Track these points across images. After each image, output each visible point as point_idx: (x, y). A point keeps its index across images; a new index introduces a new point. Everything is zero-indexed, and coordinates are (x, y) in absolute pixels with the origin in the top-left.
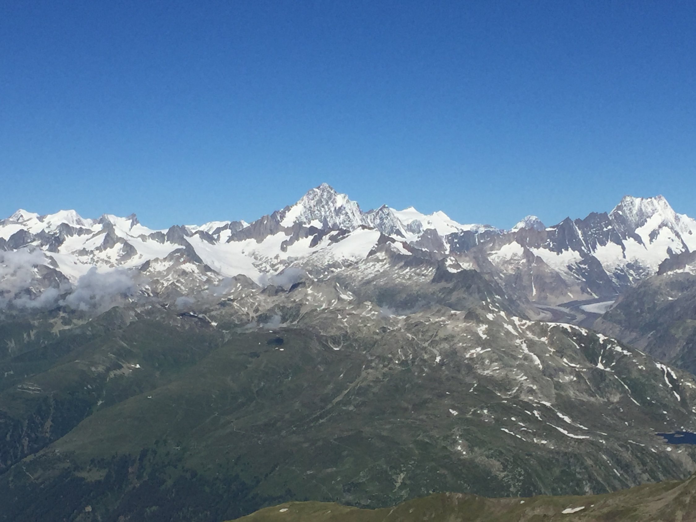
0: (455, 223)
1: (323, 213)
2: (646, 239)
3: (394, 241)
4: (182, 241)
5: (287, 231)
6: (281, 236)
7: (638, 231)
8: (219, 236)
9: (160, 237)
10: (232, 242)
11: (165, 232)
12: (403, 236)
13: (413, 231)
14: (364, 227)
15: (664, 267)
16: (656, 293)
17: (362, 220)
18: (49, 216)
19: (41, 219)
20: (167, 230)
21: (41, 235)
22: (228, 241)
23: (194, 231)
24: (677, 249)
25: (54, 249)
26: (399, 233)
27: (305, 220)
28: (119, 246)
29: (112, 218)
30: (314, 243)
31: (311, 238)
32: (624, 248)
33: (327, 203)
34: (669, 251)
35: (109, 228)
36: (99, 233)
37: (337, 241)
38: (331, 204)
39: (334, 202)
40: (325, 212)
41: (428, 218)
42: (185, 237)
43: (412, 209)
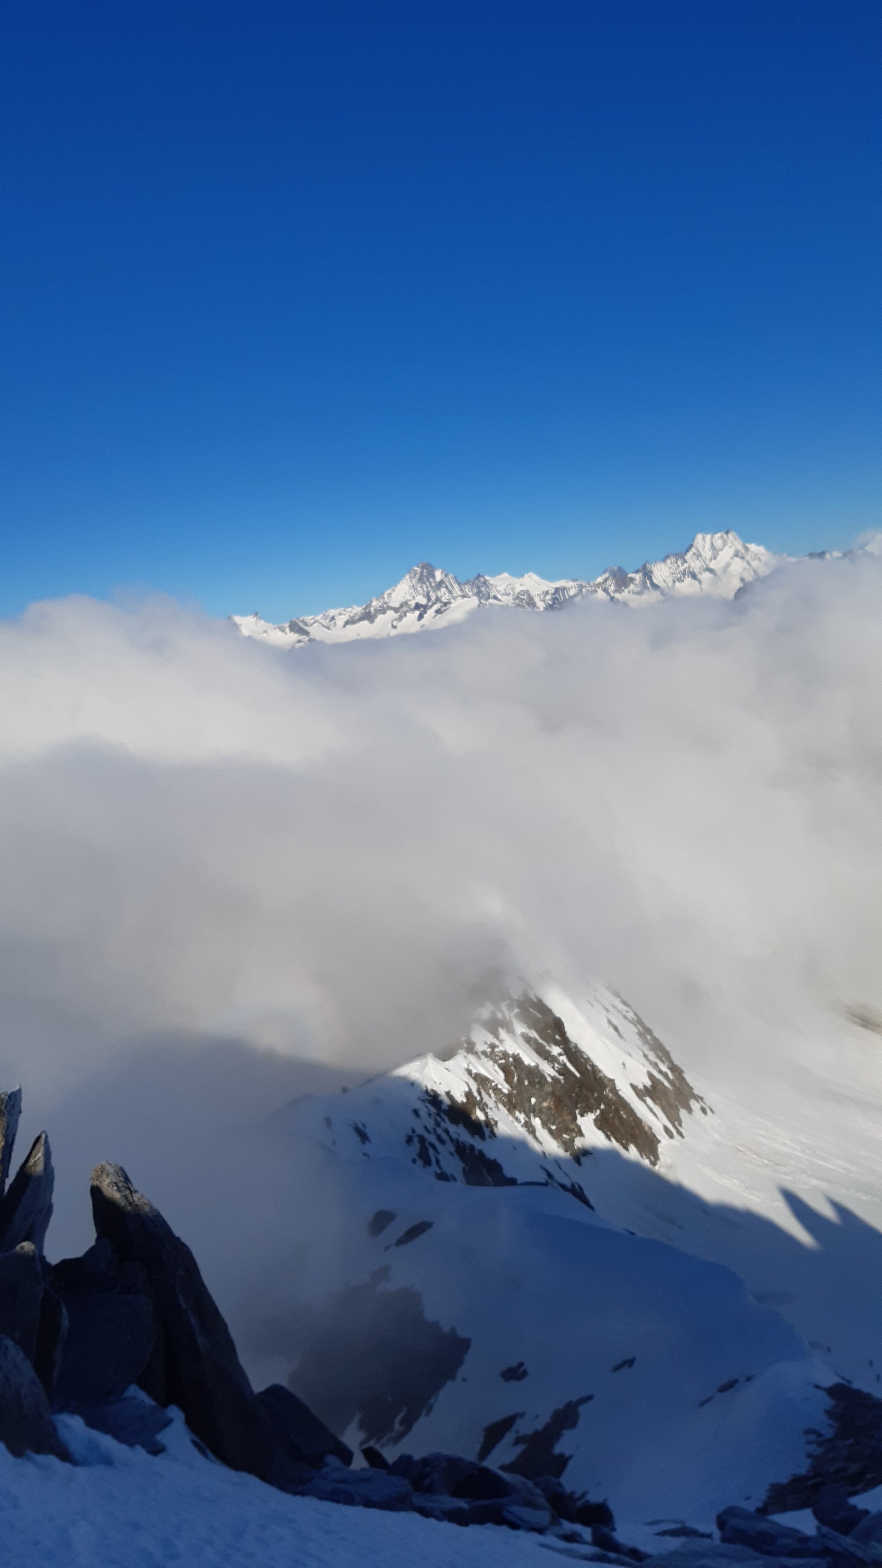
2: (720, 572)
4: (303, 632)
5: (396, 610)
6: (391, 614)
7: (712, 566)
13: (508, 594)
14: (463, 596)
17: (461, 590)
20: (288, 623)
22: (344, 626)
24: (749, 576)
26: (495, 598)
27: (410, 598)
30: (421, 617)
31: (417, 613)
33: (428, 580)
37: (441, 613)
39: (434, 577)
40: (427, 587)
41: (521, 580)
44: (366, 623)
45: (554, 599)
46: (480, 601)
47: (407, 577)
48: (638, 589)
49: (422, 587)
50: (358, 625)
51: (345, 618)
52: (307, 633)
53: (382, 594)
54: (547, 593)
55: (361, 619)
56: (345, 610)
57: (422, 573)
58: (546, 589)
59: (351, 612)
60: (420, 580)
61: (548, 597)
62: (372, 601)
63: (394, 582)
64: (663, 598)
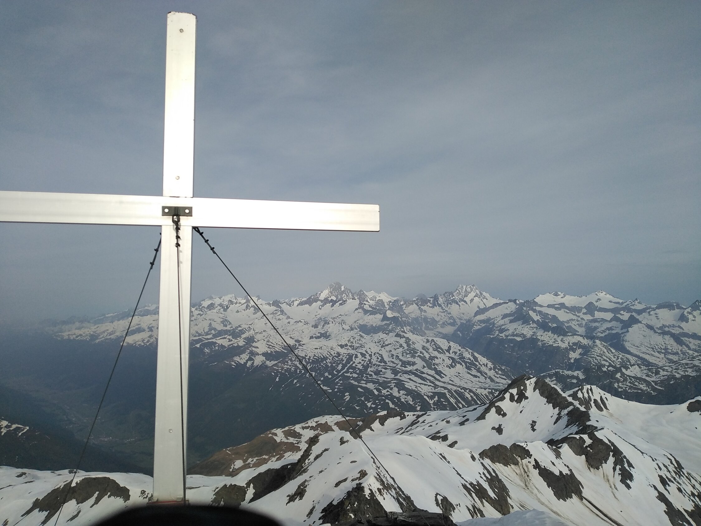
0: (390, 297)
2: (469, 302)
3: (365, 304)
4: (278, 306)
5: (322, 301)
6: (319, 303)
7: (465, 299)
8: (293, 304)
9: (269, 304)
10: (298, 306)
11: (271, 302)
13: (373, 300)
14: (353, 299)
15: (476, 314)
16: (474, 324)
17: (352, 296)
18: (223, 297)
19: (220, 298)
20: (272, 302)
21: (221, 305)
23: (283, 302)
24: (482, 306)
25: (225, 310)
26: (367, 301)
27: (329, 296)
28: (252, 309)
30: (332, 306)
31: (331, 304)
32: (460, 306)
33: (338, 290)
34: (478, 307)
35: (248, 301)
36: (244, 303)
37: (342, 305)
38: (340, 290)
41: (379, 295)
42: (279, 304)
44: (307, 305)
45: (393, 305)
46: (360, 302)
48: (431, 305)
49: (335, 292)
50: (304, 306)
51: (297, 302)
52: (280, 307)
54: (390, 302)
55: (305, 303)
57: (336, 286)
59: (301, 300)
60: (335, 289)
64: (442, 311)
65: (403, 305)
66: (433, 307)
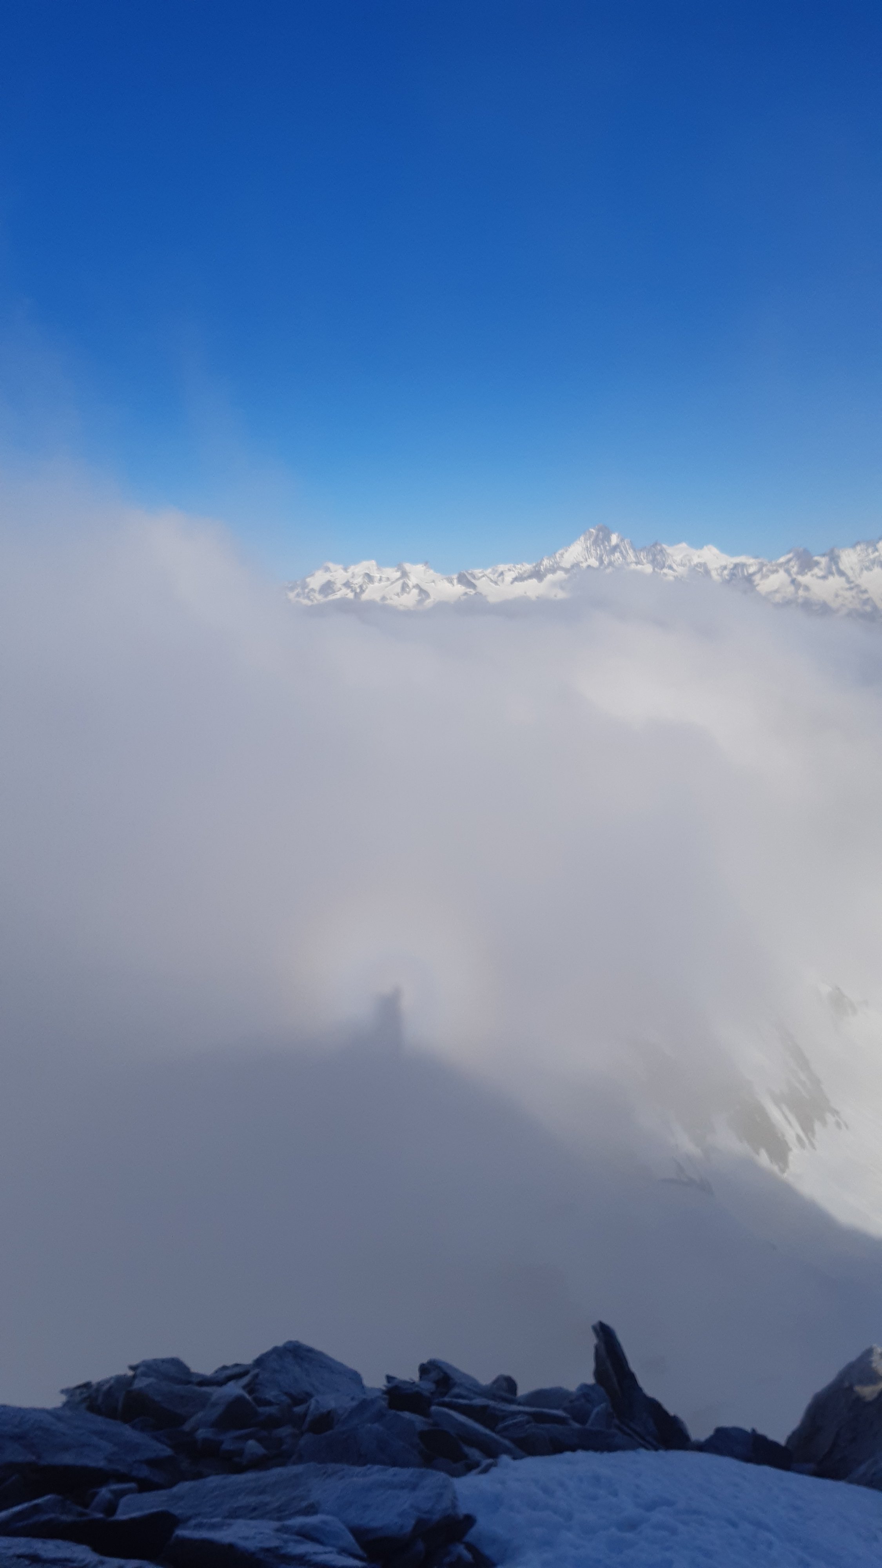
0: (725, 557)
1: (599, 552)
4: (469, 584)
5: (566, 571)
8: (503, 578)
10: (516, 583)
12: (674, 570)
13: (684, 565)
14: (637, 563)
17: (636, 556)
18: (352, 567)
19: (345, 569)
20: (457, 574)
21: (347, 585)
22: (512, 583)
23: (480, 575)
26: (670, 567)
27: (582, 560)
28: (415, 591)
29: (408, 566)
33: (603, 543)
35: (405, 574)
36: (398, 579)
38: (607, 544)
39: (609, 540)
40: (601, 550)
41: (699, 552)
43: (684, 545)
44: (534, 581)
45: (733, 575)
46: (654, 569)
47: (582, 538)
48: (821, 573)
49: (596, 550)
50: (526, 582)
51: (513, 574)
52: (474, 586)
53: (555, 553)
54: (725, 568)
55: (530, 577)
56: (515, 567)
57: (597, 536)
58: (724, 563)
59: (521, 569)
60: (595, 543)
61: (726, 572)
62: (543, 559)
63: (569, 543)
64: (847, 586)
65: (754, 574)
66: (824, 577)
